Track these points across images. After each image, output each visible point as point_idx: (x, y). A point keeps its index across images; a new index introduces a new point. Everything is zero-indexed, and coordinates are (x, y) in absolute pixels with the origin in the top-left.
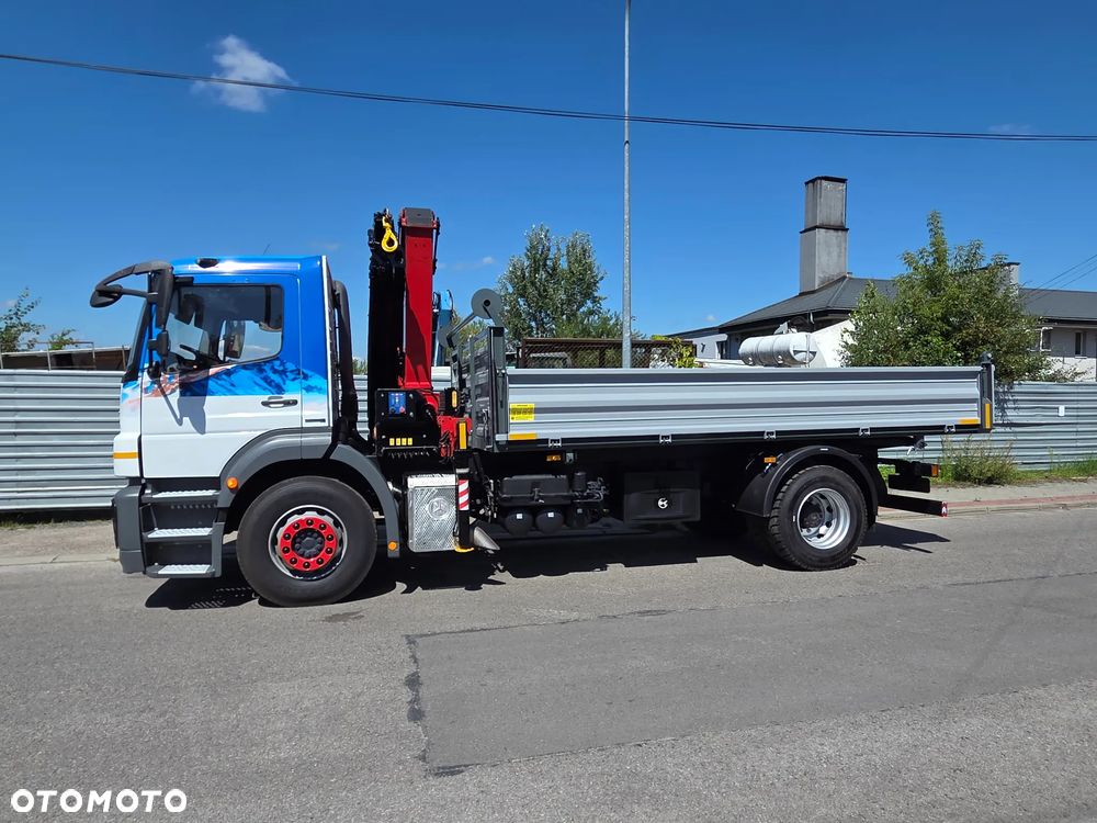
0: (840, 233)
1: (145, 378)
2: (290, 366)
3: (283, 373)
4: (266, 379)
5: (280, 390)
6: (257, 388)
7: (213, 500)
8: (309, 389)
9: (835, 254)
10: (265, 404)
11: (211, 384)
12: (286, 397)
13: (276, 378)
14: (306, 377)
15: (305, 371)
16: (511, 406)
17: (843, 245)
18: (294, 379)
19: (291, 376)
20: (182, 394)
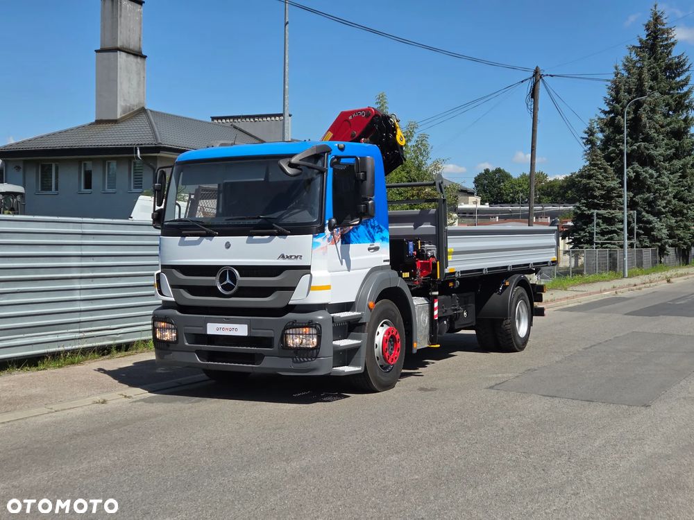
0: (139, 60)
1: (327, 231)
2: (376, 224)
3: (373, 227)
4: (369, 232)
5: (373, 240)
6: (366, 238)
7: (359, 318)
8: (383, 239)
9: (135, 82)
10: (369, 249)
11: (352, 236)
12: (376, 244)
13: (371, 230)
14: (381, 231)
15: (382, 227)
16: (449, 250)
17: (142, 73)
18: (377, 232)
19: (377, 230)
20: (342, 243)
